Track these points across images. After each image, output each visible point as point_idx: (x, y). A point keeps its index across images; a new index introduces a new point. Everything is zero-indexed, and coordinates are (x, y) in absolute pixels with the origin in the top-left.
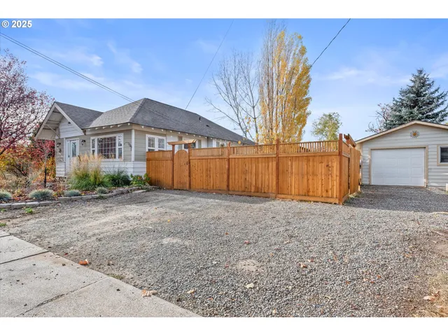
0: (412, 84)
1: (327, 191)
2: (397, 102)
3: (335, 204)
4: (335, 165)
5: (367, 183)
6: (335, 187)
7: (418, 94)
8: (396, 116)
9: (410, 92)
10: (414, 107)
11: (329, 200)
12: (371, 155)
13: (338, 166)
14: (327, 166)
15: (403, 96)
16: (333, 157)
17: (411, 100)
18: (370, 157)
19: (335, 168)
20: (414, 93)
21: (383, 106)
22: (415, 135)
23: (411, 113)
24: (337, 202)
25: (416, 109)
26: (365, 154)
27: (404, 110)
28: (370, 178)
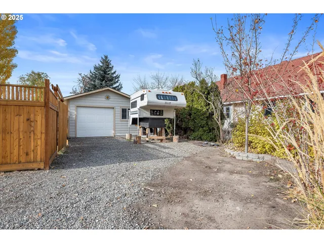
0: (101, 64)
1: (27, 154)
2: (92, 74)
3: (39, 169)
4: (40, 119)
5: (74, 136)
6: (39, 148)
7: (105, 72)
8: (92, 84)
9: (100, 70)
10: (103, 80)
11: (31, 166)
12: (77, 111)
13: (44, 121)
14: (28, 120)
15: (96, 71)
16: (37, 108)
17: (101, 75)
18: (75, 113)
19: (39, 123)
20: (103, 71)
21: (83, 75)
22: (108, 98)
23: (101, 84)
24: (42, 167)
25: (104, 82)
26: (72, 110)
27: (97, 81)
28: (76, 131)
